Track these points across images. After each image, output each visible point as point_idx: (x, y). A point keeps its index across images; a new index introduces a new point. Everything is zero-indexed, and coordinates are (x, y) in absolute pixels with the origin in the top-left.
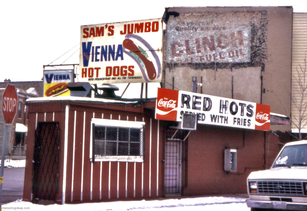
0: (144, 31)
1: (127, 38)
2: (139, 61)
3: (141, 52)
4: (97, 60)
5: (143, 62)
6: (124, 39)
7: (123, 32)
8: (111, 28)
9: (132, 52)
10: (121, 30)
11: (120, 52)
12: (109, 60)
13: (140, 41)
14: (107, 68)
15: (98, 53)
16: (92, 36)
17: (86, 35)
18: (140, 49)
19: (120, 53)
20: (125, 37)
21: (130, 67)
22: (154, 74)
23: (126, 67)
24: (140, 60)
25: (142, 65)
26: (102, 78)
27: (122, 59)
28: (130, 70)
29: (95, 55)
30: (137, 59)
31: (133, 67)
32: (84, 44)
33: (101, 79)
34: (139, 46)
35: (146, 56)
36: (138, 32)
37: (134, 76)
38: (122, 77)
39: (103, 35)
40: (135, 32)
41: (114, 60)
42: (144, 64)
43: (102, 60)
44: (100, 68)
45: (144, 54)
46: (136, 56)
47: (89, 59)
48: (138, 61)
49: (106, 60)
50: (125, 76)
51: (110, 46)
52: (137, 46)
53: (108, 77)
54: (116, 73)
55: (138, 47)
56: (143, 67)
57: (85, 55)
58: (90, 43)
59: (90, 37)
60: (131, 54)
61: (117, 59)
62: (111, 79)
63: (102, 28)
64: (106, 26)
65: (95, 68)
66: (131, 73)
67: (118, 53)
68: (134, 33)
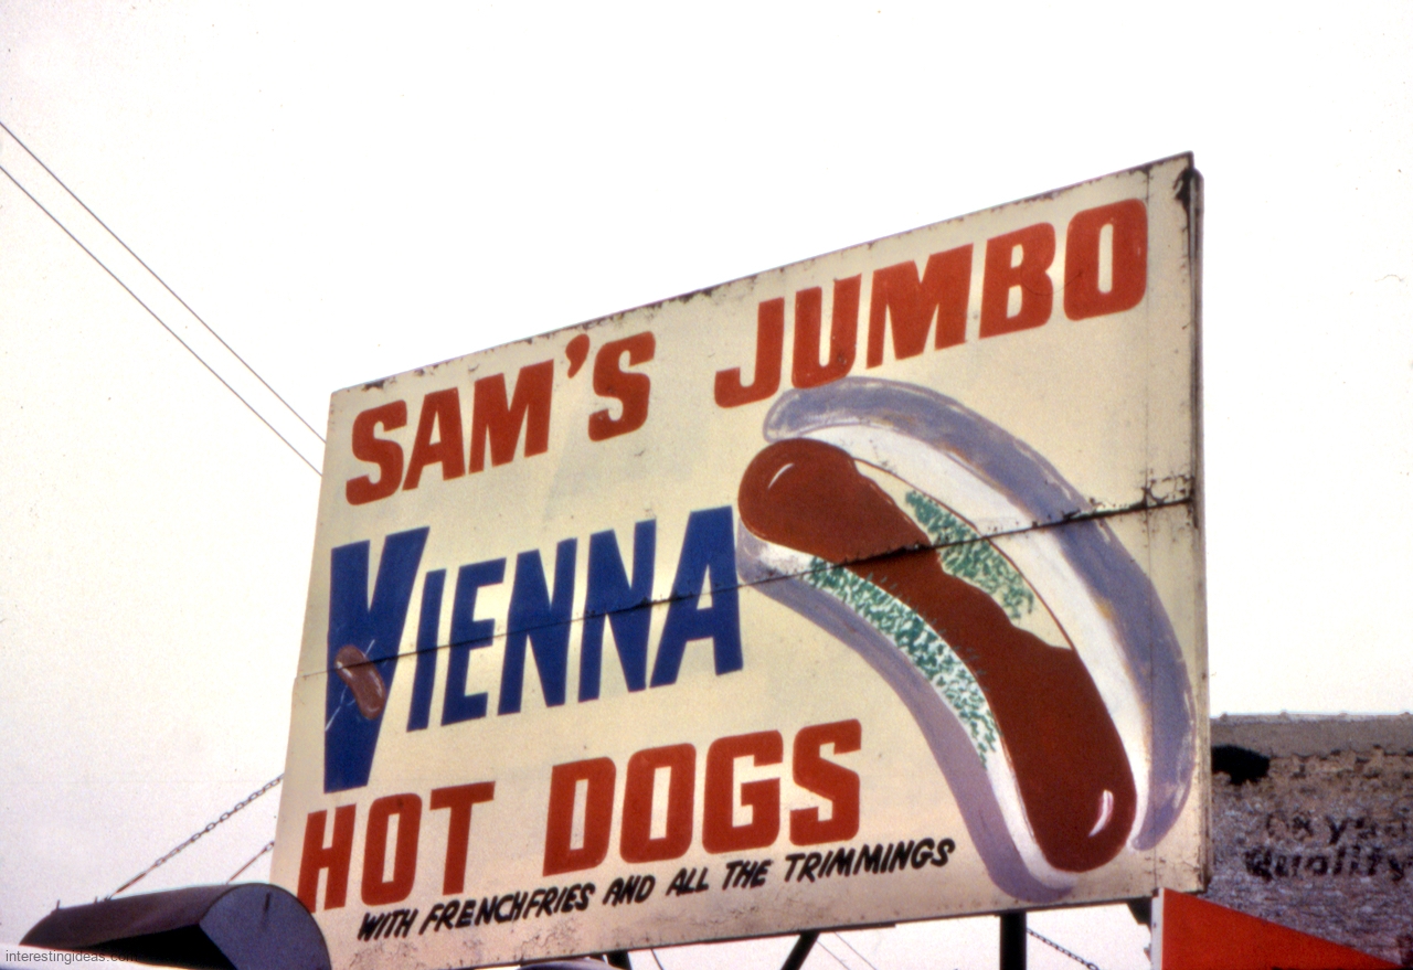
0: (973, 325)
1: (787, 434)
2: (920, 661)
3: (942, 551)
4: (463, 707)
5: (960, 666)
6: (756, 444)
7: (748, 378)
8: (624, 362)
9: (838, 568)
10: (725, 365)
11: (707, 586)
12: (589, 690)
13: (934, 442)
14: (563, 779)
15: (483, 634)
16: (433, 471)
17: (373, 471)
18: (923, 528)
19: (705, 602)
20: (767, 426)
21: (810, 739)
22: (1107, 797)
23: (764, 747)
24: (933, 647)
25: (950, 706)
26: (508, 898)
27: (729, 659)
28: (811, 772)
29: (443, 659)
30: (891, 638)
31: (847, 735)
32: (347, 562)
33: (490, 912)
34: (912, 499)
35: (997, 598)
36: (909, 346)
37: (854, 844)
38: (716, 865)
39: (538, 444)
40: (875, 358)
41: (635, 682)
42: (975, 686)
43: (511, 700)
44: (484, 792)
45: (972, 575)
46: (885, 608)
47: (381, 704)
48: (911, 659)
49: (554, 693)
50: (753, 855)
51: (604, 545)
52: (897, 493)
53: (564, 881)
54: (658, 829)
55: (910, 511)
56: (968, 729)
57: (349, 673)
58: (406, 548)
59: (412, 483)
60: (829, 590)
61: (667, 672)
62: (595, 900)
63: (537, 382)
64: (577, 350)
65: (441, 798)
66: (825, 810)
67: (681, 599)
68: (859, 368)
